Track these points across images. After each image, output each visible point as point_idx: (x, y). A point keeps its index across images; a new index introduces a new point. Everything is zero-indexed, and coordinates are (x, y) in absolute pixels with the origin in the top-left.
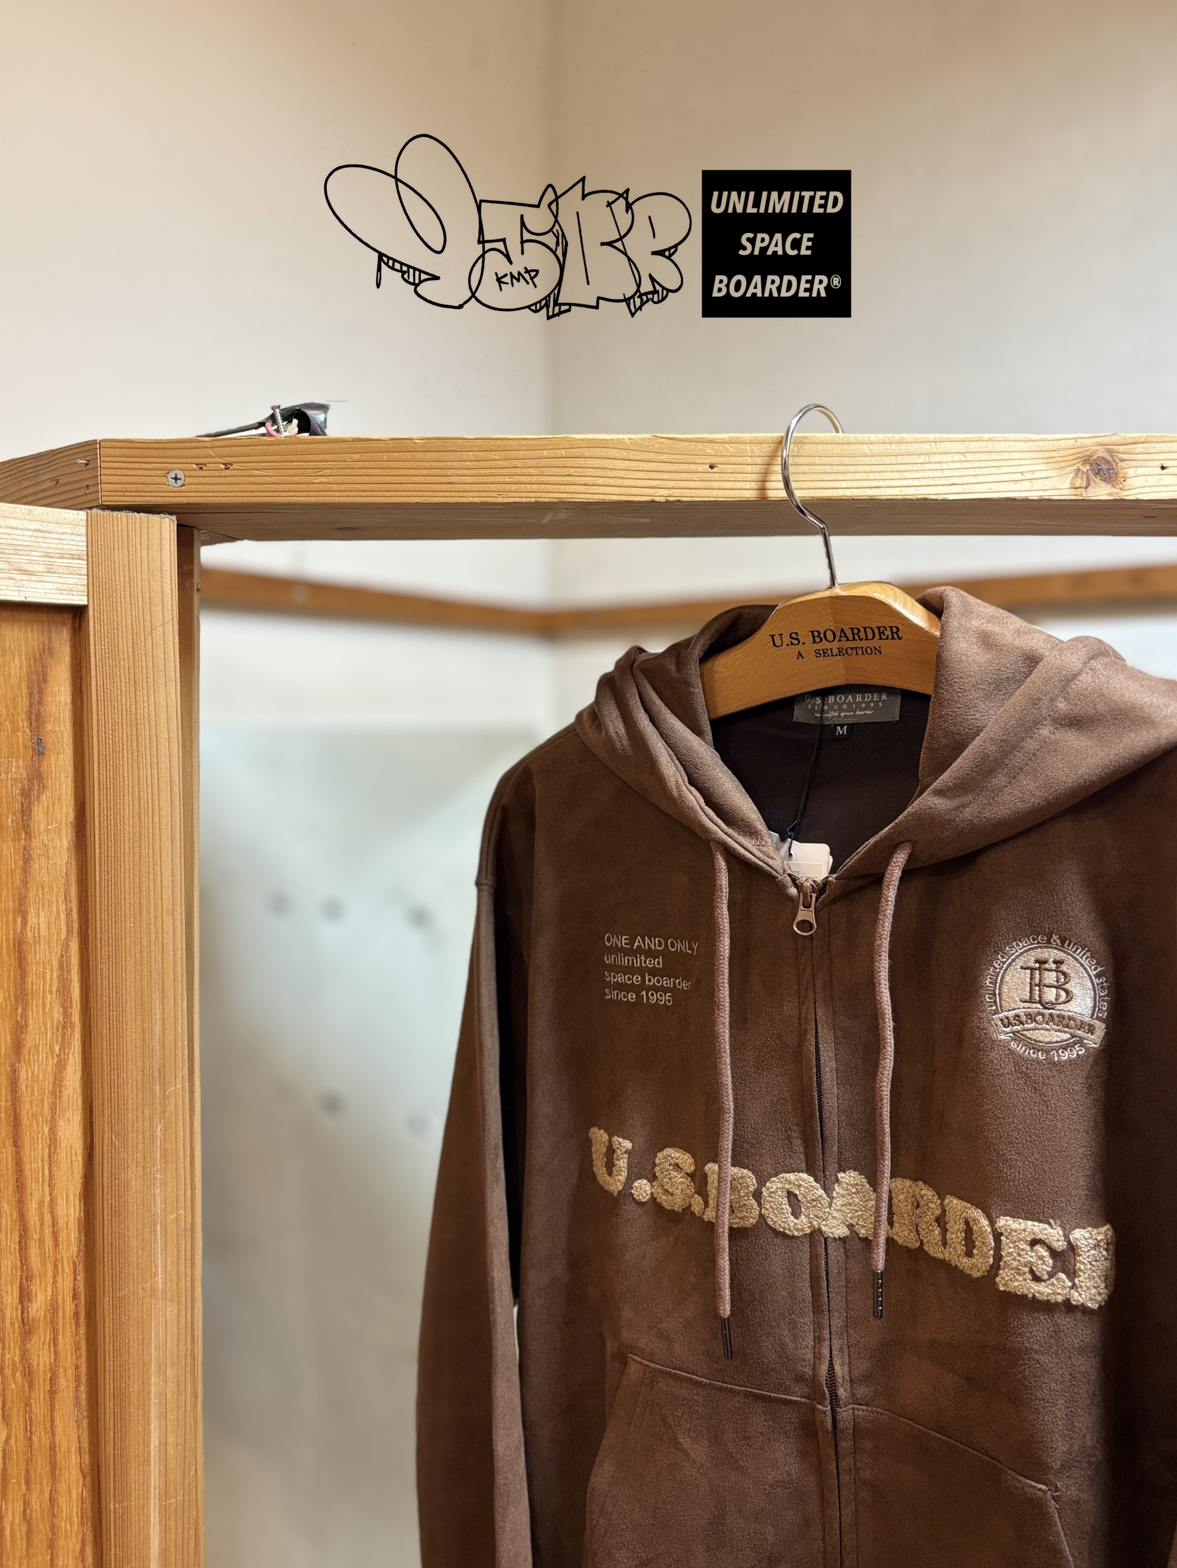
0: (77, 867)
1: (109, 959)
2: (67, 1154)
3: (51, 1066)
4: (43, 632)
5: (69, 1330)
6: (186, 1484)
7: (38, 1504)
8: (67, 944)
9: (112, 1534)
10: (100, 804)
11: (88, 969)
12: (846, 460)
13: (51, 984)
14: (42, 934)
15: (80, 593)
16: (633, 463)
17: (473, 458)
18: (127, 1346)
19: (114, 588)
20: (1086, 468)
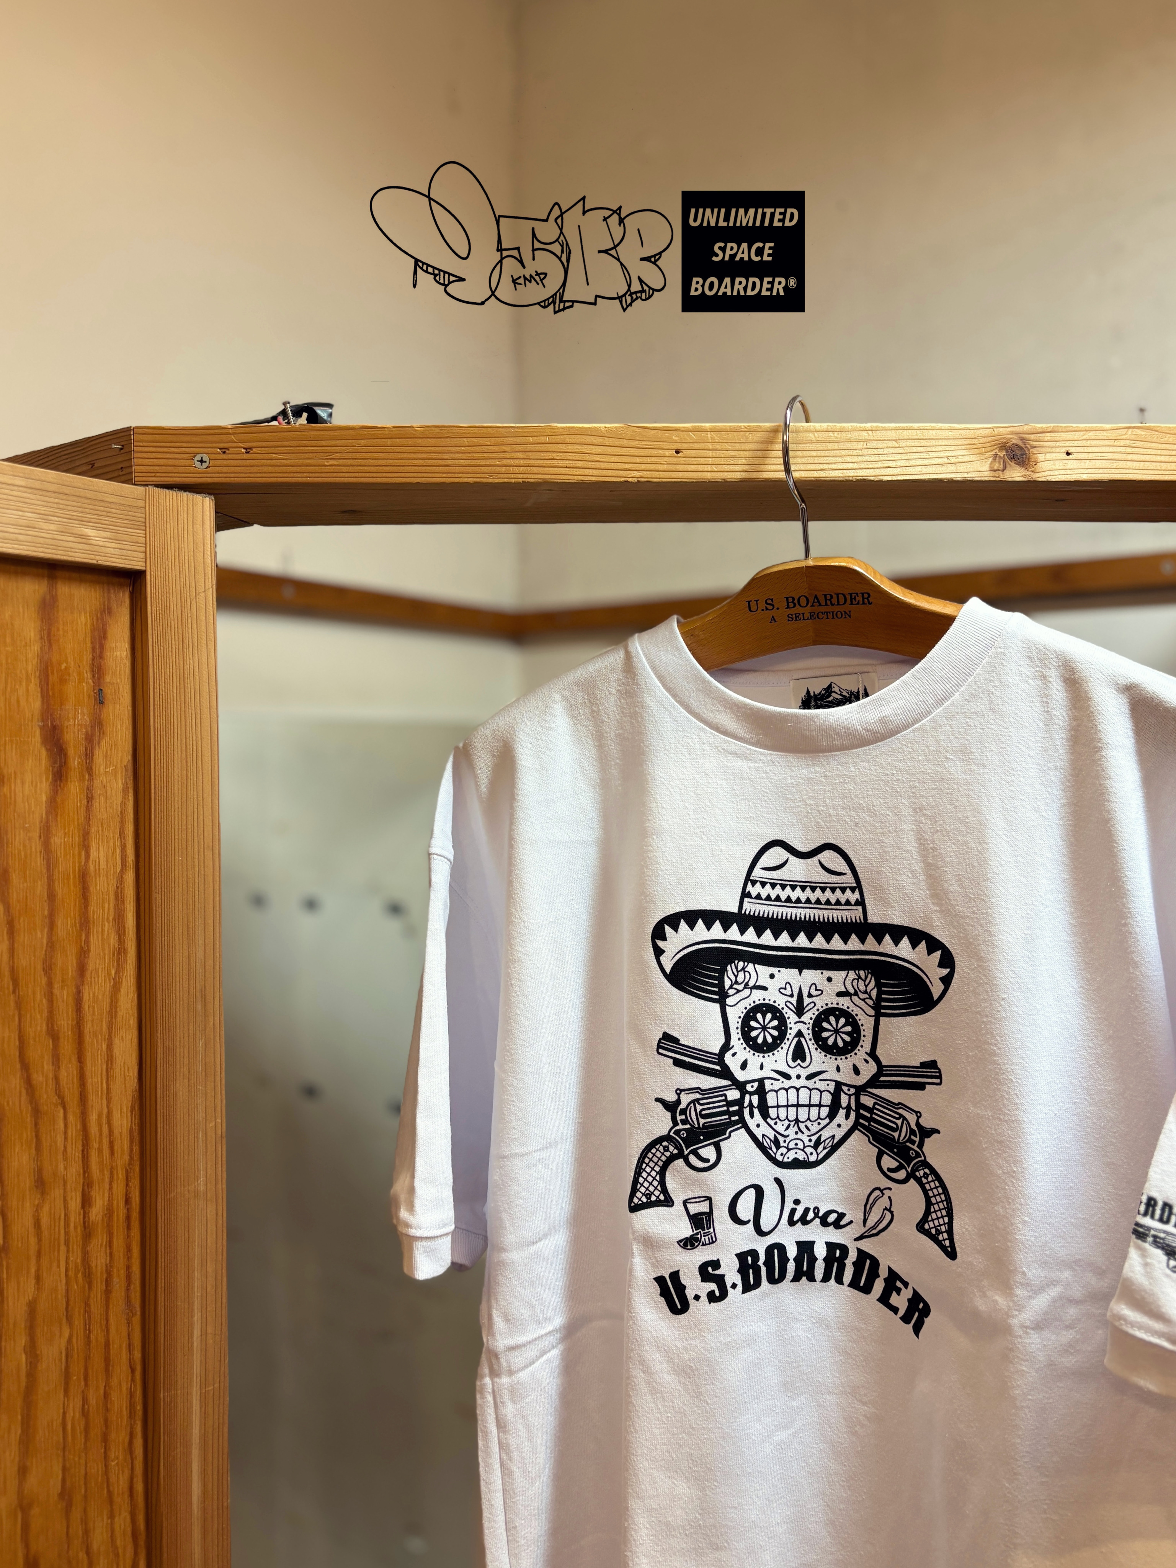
2: (121, 1069)
3: (108, 988)
4: (104, 593)
5: (123, 1232)
7: (94, 1401)
8: (122, 877)
12: (794, 447)
13: (108, 914)
14: (102, 867)
15: (139, 559)
16: (608, 449)
17: (469, 444)
19: (166, 556)
20: (1002, 454)
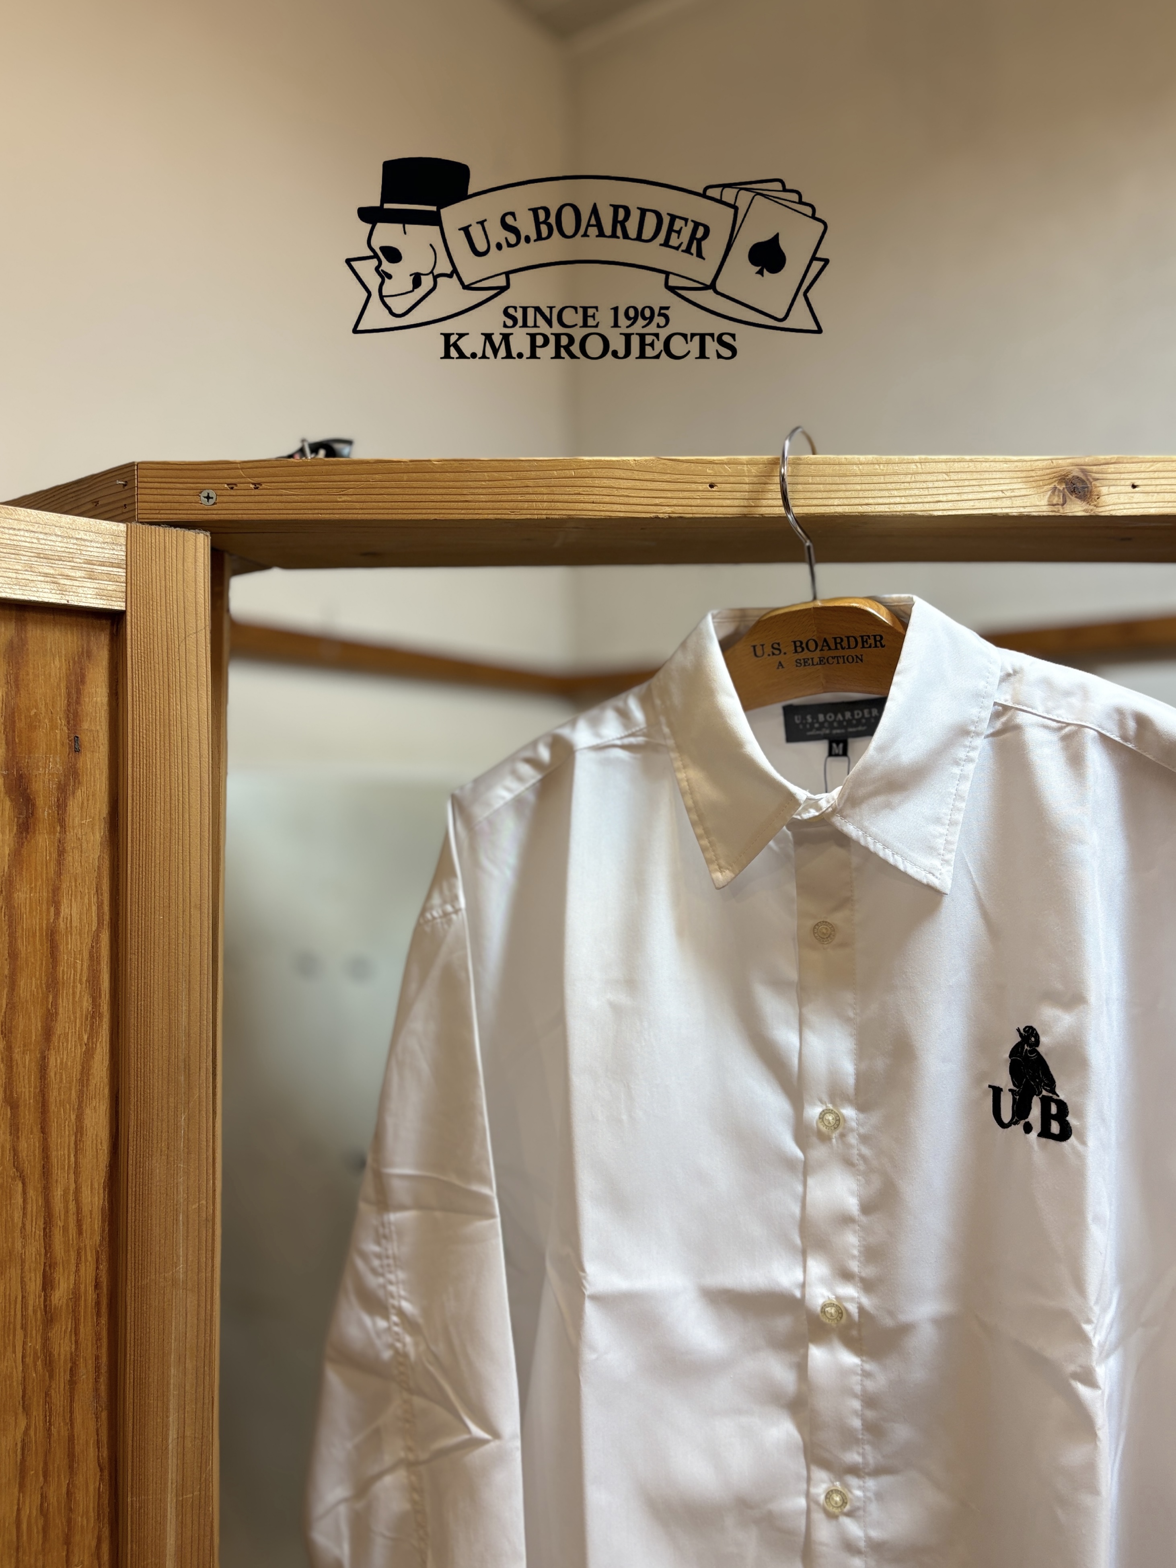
0: (110, 861)
1: (138, 949)
2: (92, 1142)
3: (79, 1055)
4: (82, 636)
5: (90, 1320)
6: (203, 1479)
7: (55, 1499)
8: (98, 936)
9: (129, 1528)
10: (133, 799)
11: (118, 961)
12: (837, 480)
13: (81, 974)
14: (74, 924)
15: (118, 599)
16: (638, 484)
17: (487, 478)
18: (148, 1335)
19: (151, 596)
20: (1061, 487)
